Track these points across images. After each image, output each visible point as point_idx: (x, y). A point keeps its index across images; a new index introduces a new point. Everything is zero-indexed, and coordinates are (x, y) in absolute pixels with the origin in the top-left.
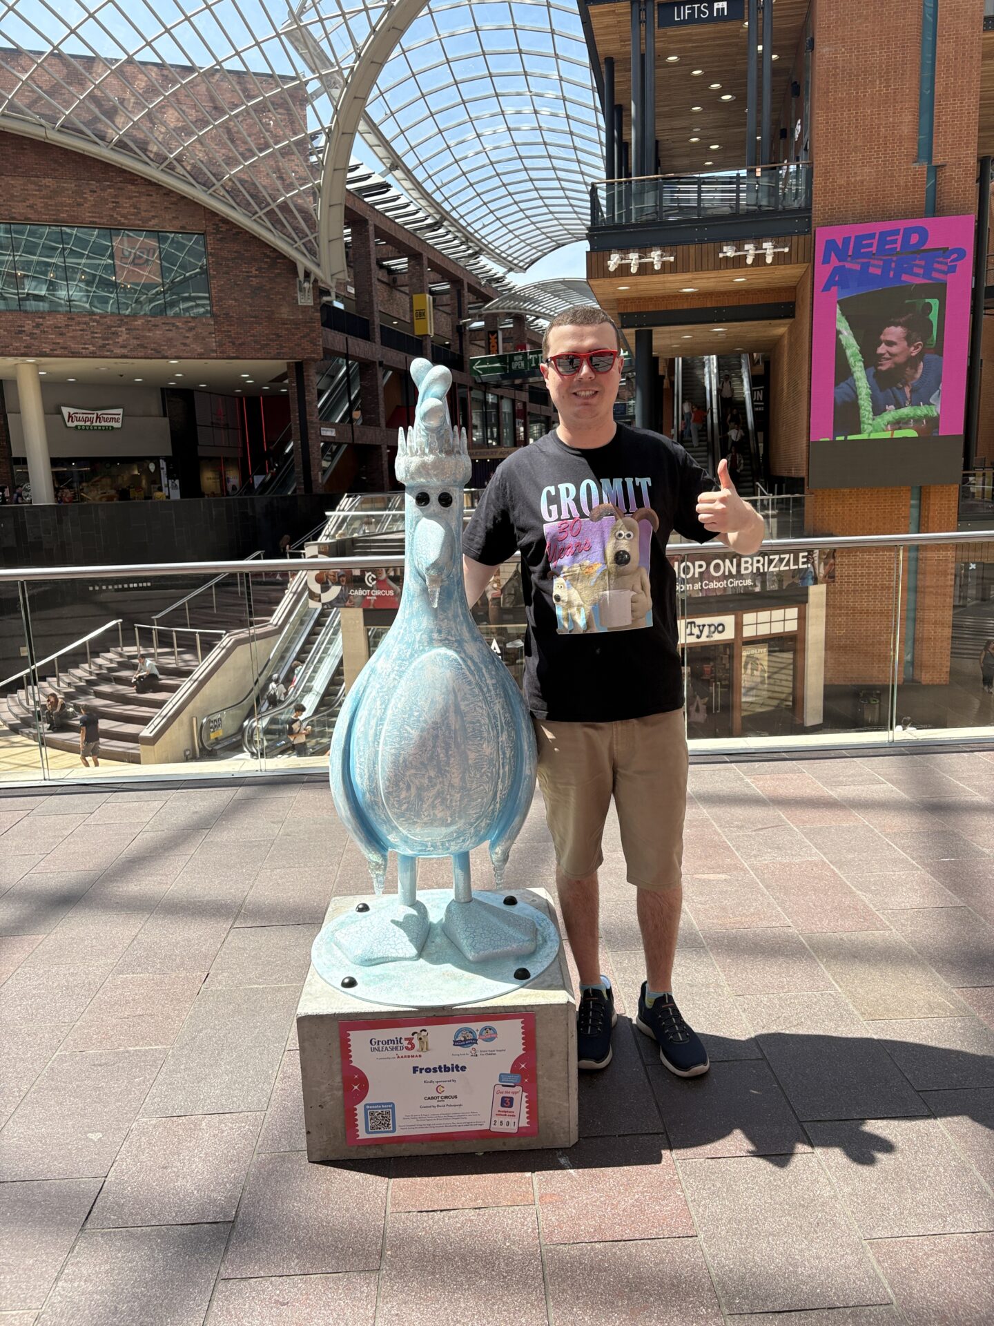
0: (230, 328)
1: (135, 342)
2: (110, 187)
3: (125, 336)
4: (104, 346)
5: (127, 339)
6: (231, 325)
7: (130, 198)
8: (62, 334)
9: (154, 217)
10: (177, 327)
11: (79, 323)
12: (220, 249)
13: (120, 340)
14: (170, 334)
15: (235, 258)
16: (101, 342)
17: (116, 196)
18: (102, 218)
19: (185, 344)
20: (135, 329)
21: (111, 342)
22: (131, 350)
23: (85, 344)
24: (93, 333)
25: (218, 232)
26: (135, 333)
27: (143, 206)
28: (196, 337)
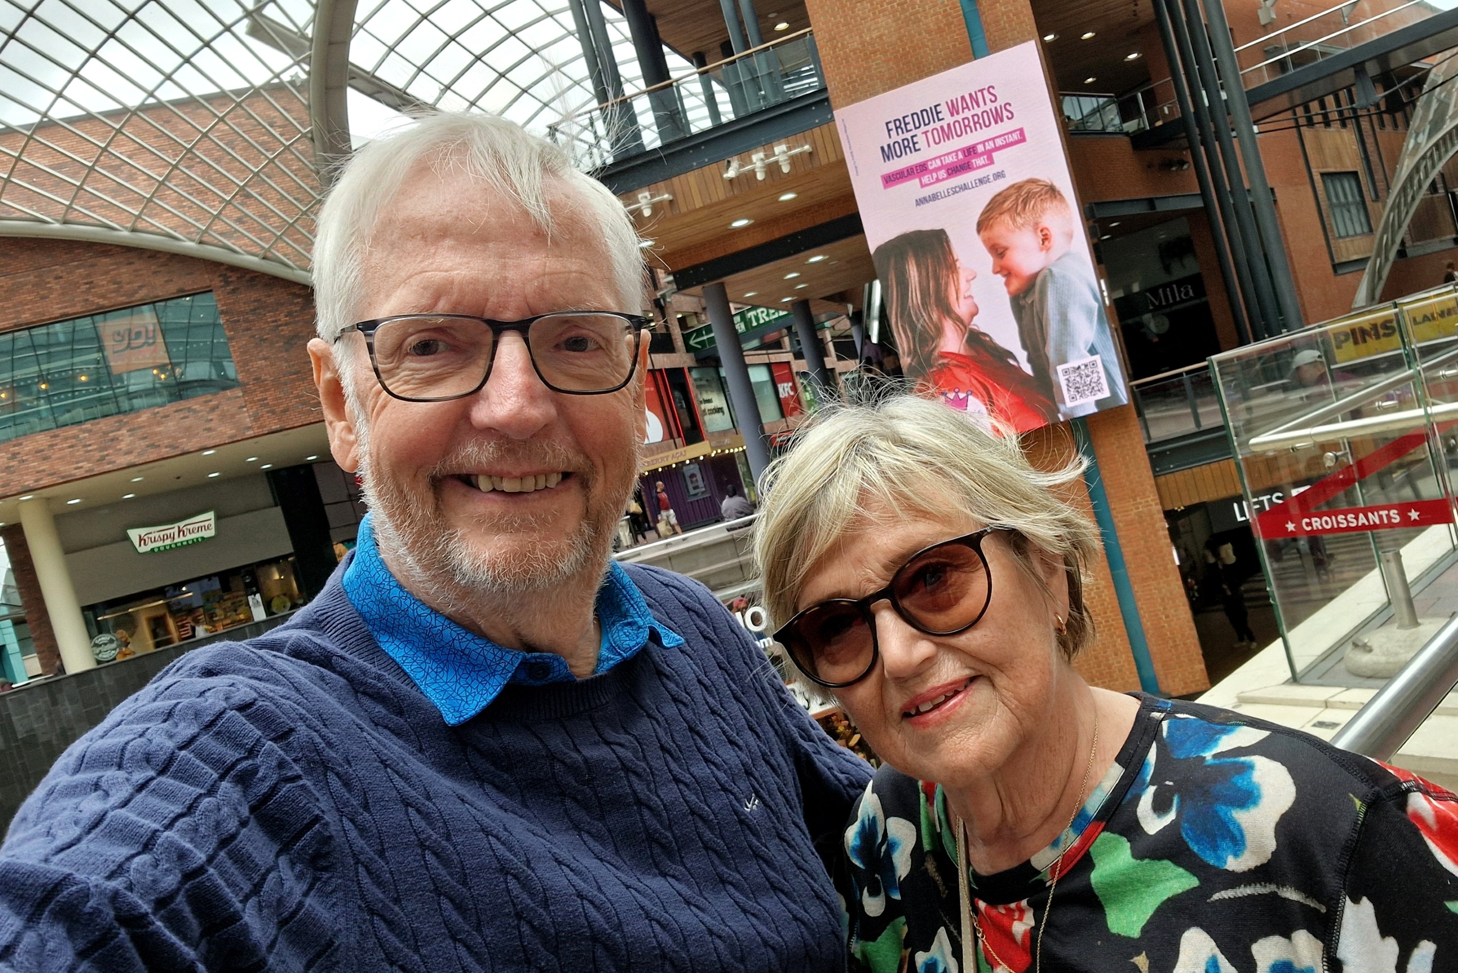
0: (264, 396)
1: (143, 443)
2: (77, 267)
3: (128, 440)
4: (102, 458)
5: (132, 442)
6: (266, 391)
7: (107, 273)
8: (45, 458)
9: (140, 287)
10: (195, 411)
11: (66, 439)
12: (234, 303)
13: (123, 446)
14: (187, 422)
15: (255, 310)
16: (98, 455)
17: (88, 276)
18: (74, 305)
19: (209, 430)
20: (140, 427)
21: (111, 451)
22: (140, 454)
23: (77, 462)
24: (86, 446)
25: (228, 283)
26: (139, 433)
27: (125, 278)
28: (223, 417)
